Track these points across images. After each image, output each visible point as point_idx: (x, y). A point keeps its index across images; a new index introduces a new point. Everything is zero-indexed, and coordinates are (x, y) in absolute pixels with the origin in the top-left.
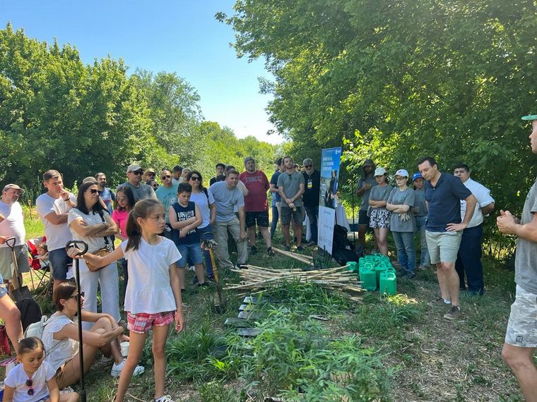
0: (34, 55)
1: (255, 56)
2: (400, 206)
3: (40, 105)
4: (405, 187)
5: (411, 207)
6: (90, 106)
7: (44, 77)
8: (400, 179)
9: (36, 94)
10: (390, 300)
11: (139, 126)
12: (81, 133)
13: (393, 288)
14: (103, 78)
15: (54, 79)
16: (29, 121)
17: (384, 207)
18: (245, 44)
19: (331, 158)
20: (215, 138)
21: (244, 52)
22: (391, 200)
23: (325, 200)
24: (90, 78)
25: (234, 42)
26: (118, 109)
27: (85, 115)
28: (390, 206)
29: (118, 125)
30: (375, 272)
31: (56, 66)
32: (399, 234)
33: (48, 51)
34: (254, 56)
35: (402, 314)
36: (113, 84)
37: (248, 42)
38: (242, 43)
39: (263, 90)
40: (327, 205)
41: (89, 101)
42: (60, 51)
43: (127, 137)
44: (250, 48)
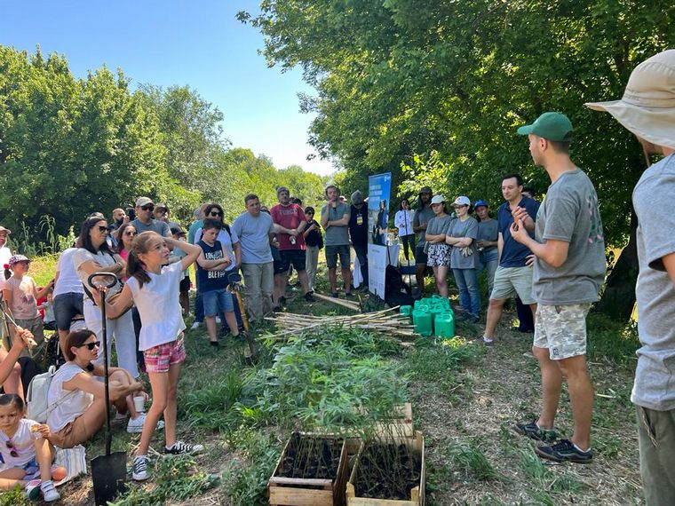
0: (11, 67)
1: (289, 65)
2: (461, 239)
3: (21, 131)
4: (466, 217)
5: (473, 239)
6: (85, 130)
7: (25, 95)
8: (459, 208)
9: (16, 118)
10: (445, 343)
11: (150, 154)
12: (76, 166)
13: (449, 330)
14: (99, 95)
15: (39, 98)
16: (9, 153)
17: (443, 241)
18: (276, 50)
19: (379, 187)
20: (248, 170)
21: (276, 59)
22: (451, 233)
23: (373, 236)
24: (84, 96)
25: (264, 49)
26: (121, 133)
27: (80, 143)
28: (450, 239)
29: (123, 154)
30: (429, 315)
31: (39, 82)
32: (461, 271)
33: (29, 63)
34: (287, 65)
35: (454, 356)
36: (113, 103)
37: (281, 48)
38: (273, 49)
39: (304, 109)
40: (375, 243)
41: (84, 125)
42: (45, 61)
43: (135, 169)
44: (282, 55)
